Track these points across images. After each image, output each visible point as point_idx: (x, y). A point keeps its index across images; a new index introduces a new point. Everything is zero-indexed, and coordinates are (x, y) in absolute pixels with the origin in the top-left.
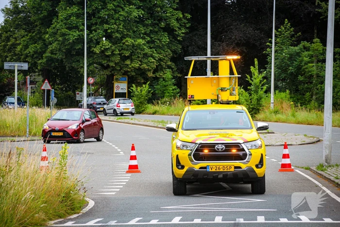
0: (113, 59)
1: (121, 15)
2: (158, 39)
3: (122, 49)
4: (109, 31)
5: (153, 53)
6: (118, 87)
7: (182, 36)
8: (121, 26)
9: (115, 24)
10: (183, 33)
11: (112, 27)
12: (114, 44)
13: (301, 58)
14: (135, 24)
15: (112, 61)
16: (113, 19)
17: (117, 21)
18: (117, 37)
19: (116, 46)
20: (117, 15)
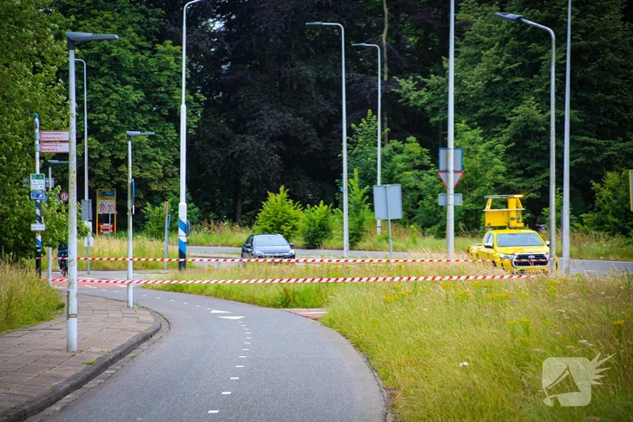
0: (100, 164)
1: (113, 99)
2: (161, 134)
3: (114, 149)
4: (96, 122)
5: (158, 153)
6: (102, 205)
7: (194, 129)
8: (114, 116)
9: (105, 112)
10: (195, 123)
11: (100, 116)
12: (102, 141)
13: (391, 164)
14: (130, 112)
15: (99, 168)
16: (100, 105)
17: (108, 108)
18: (107, 131)
19: (105, 144)
20: (107, 100)
